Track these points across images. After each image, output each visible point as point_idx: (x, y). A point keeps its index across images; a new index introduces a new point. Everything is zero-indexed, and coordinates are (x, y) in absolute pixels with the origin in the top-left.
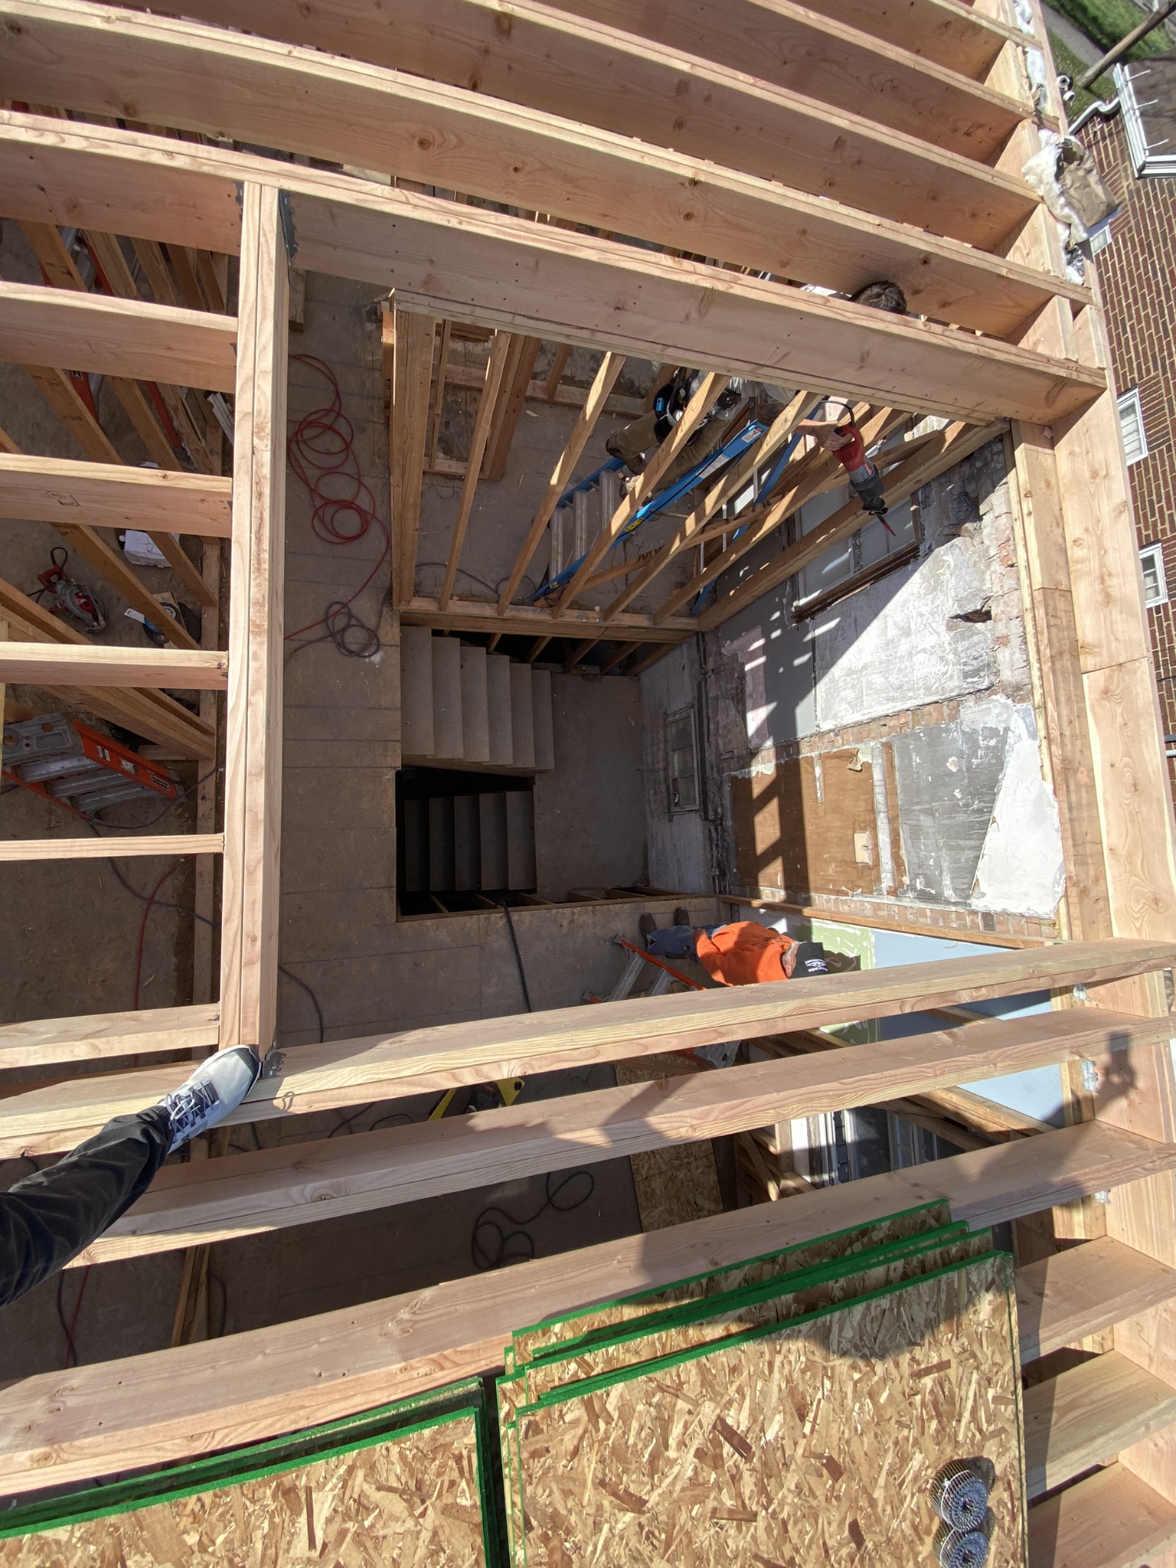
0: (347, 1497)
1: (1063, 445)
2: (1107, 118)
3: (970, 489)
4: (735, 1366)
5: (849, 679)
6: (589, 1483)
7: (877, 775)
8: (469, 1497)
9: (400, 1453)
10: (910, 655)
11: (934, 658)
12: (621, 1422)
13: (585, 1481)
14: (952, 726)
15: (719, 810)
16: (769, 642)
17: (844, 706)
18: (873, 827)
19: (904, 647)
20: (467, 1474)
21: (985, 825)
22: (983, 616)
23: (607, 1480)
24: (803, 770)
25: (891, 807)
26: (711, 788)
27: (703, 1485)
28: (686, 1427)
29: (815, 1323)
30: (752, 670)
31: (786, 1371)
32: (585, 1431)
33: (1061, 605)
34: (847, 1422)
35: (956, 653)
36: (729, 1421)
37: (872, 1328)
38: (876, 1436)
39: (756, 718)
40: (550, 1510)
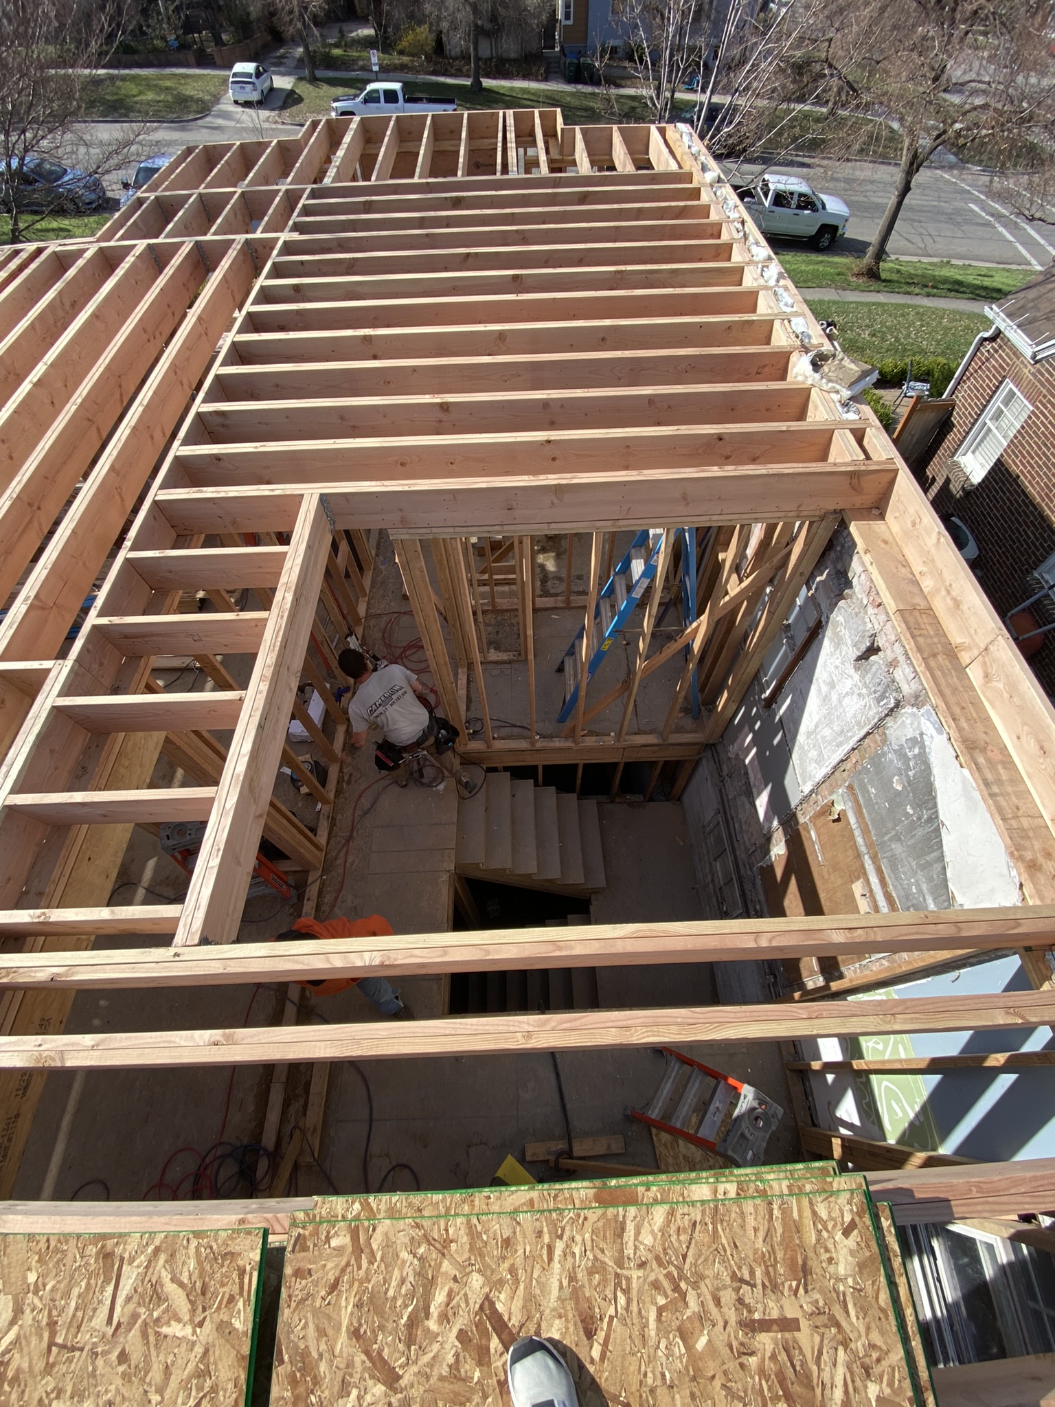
0: (147, 1279)
1: (889, 515)
2: (992, 339)
3: (839, 566)
4: (508, 1238)
5: (810, 741)
6: (344, 1329)
7: (852, 820)
8: (243, 1320)
9: (197, 1248)
10: (840, 701)
11: (855, 697)
12: (383, 1265)
13: (340, 1324)
14: (886, 748)
15: (758, 907)
16: (755, 733)
17: (814, 765)
18: (863, 873)
19: (834, 697)
20: (245, 1294)
21: (937, 831)
22: (873, 650)
23: (362, 1331)
24: (804, 838)
25: (870, 845)
26: (747, 887)
27: (463, 1380)
28: (450, 1295)
29: (605, 1213)
30: (750, 762)
31: (569, 1264)
32: (348, 1264)
33: (924, 620)
34: (649, 1362)
35: (865, 685)
36: (500, 1307)
37: (679, 1241)
38: (693, 1396)
39: (762, 802)
40: (302, 1345)
